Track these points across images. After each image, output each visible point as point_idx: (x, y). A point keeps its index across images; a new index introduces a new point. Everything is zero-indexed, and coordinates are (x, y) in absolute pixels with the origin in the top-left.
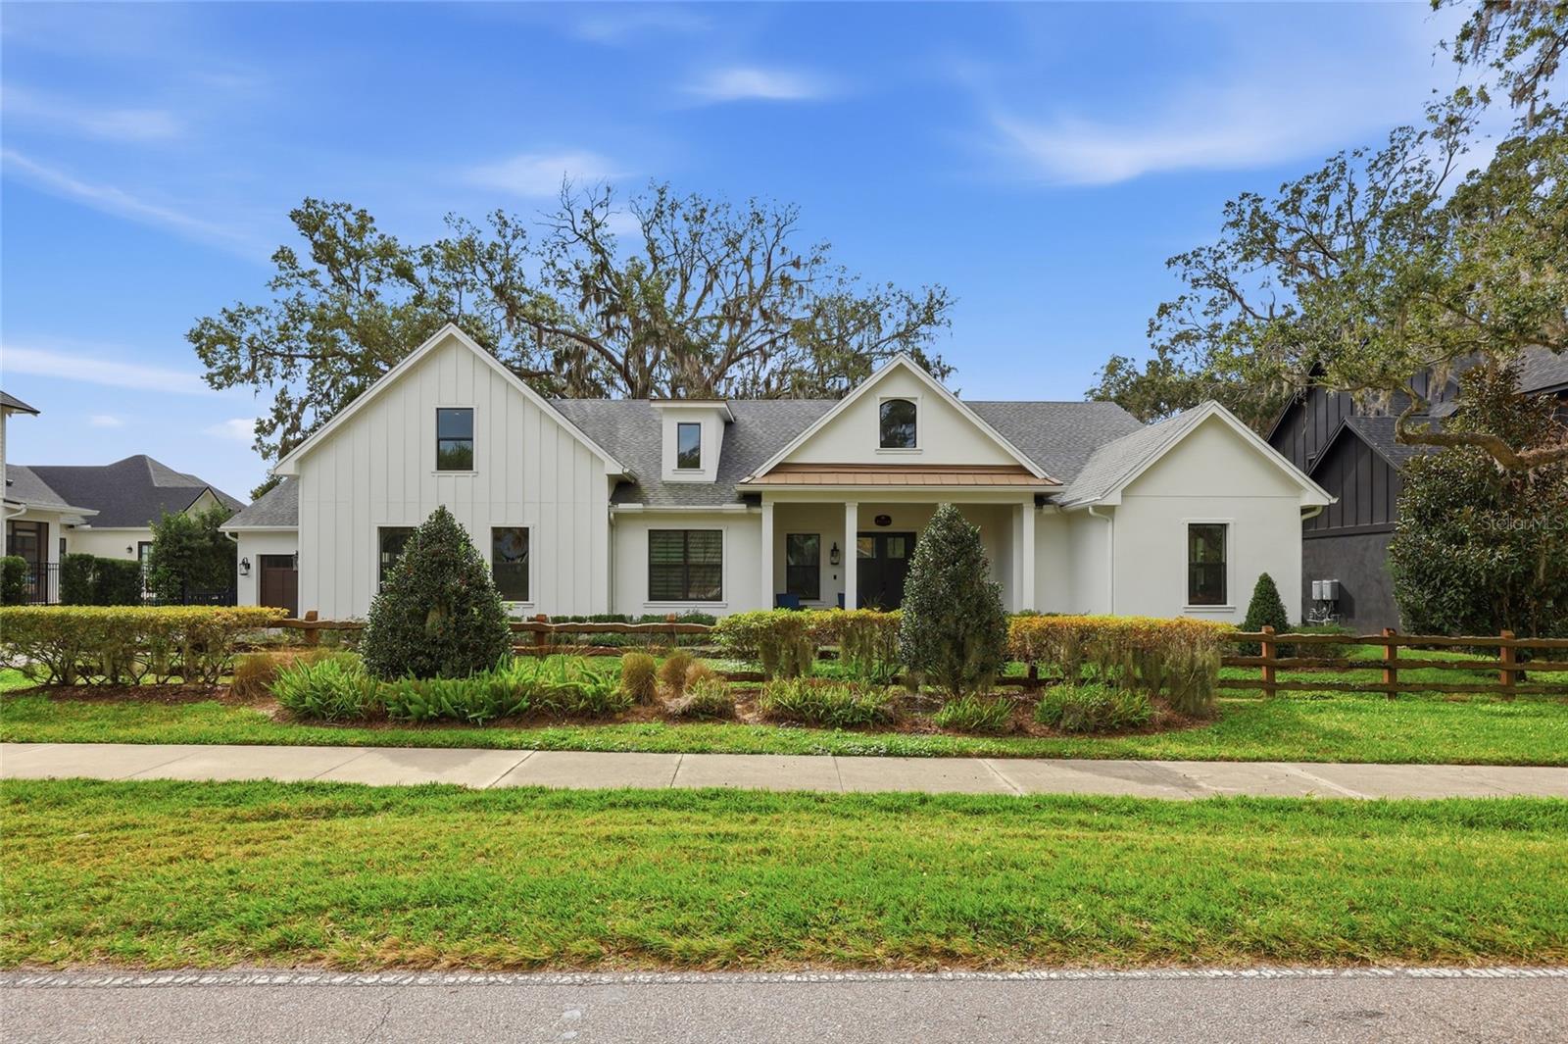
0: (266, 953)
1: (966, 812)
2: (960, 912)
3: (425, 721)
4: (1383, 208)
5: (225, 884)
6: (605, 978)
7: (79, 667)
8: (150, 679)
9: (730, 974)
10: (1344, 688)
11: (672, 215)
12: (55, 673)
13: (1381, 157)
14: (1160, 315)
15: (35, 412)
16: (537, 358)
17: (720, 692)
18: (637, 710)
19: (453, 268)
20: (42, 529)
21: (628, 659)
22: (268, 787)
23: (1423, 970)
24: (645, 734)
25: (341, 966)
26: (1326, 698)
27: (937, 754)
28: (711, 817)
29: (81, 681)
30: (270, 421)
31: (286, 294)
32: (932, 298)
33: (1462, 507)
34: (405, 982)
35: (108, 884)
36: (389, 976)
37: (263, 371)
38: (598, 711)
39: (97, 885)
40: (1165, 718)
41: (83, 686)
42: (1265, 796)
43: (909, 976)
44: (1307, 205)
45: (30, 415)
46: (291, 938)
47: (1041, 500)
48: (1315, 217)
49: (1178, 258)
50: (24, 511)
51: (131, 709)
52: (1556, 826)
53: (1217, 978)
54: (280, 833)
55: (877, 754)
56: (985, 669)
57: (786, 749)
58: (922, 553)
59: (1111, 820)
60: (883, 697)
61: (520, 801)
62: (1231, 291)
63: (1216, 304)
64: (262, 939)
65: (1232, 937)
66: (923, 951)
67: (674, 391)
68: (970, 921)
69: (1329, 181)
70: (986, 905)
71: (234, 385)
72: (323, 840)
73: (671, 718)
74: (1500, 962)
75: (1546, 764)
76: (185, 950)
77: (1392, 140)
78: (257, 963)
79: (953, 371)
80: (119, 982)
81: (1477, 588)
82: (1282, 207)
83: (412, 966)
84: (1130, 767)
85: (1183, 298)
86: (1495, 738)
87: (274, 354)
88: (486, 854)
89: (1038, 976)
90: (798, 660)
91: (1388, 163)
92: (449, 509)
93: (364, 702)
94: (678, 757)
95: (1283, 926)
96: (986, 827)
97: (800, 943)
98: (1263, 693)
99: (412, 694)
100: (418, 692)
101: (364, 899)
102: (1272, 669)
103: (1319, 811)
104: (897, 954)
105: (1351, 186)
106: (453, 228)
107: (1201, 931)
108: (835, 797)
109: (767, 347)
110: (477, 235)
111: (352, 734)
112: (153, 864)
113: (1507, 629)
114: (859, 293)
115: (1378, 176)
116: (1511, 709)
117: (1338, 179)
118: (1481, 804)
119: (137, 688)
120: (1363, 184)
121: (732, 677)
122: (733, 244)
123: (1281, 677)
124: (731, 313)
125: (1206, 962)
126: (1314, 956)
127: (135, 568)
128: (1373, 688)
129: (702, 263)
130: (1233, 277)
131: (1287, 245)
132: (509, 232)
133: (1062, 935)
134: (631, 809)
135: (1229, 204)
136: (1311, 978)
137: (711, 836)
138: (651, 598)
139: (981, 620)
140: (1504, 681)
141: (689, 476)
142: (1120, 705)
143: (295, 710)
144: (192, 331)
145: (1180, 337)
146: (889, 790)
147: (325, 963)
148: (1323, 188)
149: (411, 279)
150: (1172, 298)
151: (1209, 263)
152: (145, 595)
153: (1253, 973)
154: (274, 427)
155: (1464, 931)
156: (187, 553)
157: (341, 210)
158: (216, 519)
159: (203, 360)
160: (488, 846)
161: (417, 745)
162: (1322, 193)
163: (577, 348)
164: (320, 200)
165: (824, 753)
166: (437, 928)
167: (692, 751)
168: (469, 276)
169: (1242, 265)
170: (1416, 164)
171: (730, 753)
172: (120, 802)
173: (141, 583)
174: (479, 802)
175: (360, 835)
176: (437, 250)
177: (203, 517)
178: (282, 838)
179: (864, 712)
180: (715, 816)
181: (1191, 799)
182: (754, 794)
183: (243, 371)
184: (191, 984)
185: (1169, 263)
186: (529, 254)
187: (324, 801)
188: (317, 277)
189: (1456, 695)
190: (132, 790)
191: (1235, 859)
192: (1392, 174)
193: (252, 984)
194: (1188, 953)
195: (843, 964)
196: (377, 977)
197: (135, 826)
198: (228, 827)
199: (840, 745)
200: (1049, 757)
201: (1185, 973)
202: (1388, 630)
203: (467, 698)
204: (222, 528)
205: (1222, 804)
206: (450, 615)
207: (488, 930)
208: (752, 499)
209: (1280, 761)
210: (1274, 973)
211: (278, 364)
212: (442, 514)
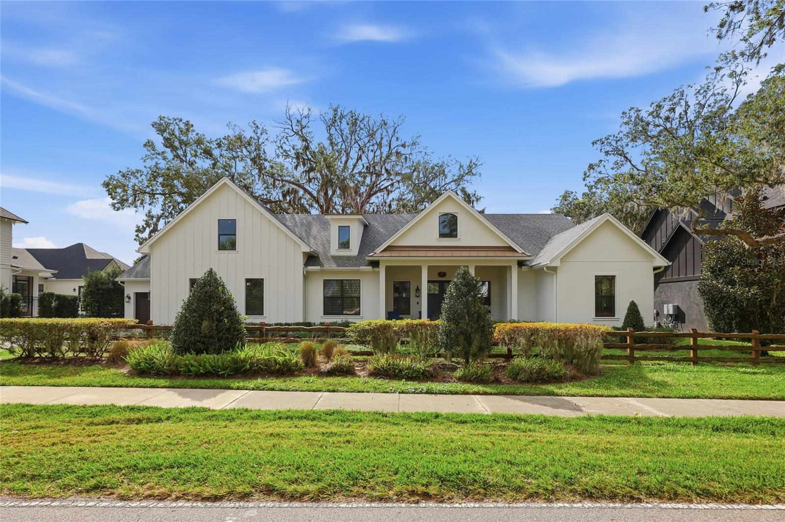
0: (88, 491)
1: (457, 422)
2: (436, 473)
3: (199, 376)
4: (703, 114)
5: (76, 456)
6: (251, 505)
7: (36, 348)
8: (70, 354)
9: (314, 503)
10: (670, 360)
11: (340, 122)
12: (24, 351)
13: (702, 88)
14: (589, 170)
15: (27, 223)
16: (275, 194)
17: (347, 361)
18: (306, 370)
19: (232, 150)
20: (30, 280)
21: (303, 345)
22: (113, 408)
23: (668, 505)
24: (307, 382)
25: (122, 498)
26: (661, 365)
27: (452, 393)
28: (327, 424)
29: (37, 355)
30: (143, 226)
31: (151, 163)
32: (471, 162)
33: (734, 267)
34: (151, 506)
35: (20, 456)
36: (144, 502)
37: (140, 201)
38: (285, 371)
39: (13, 456)
40: (572, 375)
41: (38, 358)
42: (612, 415)
43: (403, 505)
44: (664, 113)
45: (24, 224)
46: (101, 483)
47: (521, 264)
48: (667, 119)
49: (598, 141)
50: (21, 271)
51: (58, 369)
52: (761, 431)
53: (560, 507)
54: (111, 431)
55: (421, 393)
56: (481, 349)
57: (376, 390)
58: (450, 291)
59: (531, 427)
60: (428, 364)
61: (234, 416)
62: (625, 157)
63: (618, 164)
64: (87, 484)
65: (573, 487)
66: (413, 493)
67: (343, 210)
68: (440, 478)
69: (675, 100)
70: (450, 469)
71: (125, 209)
72: (131, 435)
73: (321, 374)
74: (710, 501)
75: (766, 399)
76: (49, 489)
77: (707, 79)
78: (82, 496)
79: (482, 199)
80: (12, 504)
81: (742, 309)
82: (651, 114)
83: (157, 497)
84: (549, 400)
85: (601, 161)
86: (742, 385)
87: (145, 193)
88: (209, 443)
89: (469, 506)
90: (389, 345)
91: (705, 91)
92: (214, 270)
93: (169, 366)
94: (321, 393)
95: (601, 481)
96: (466, 429)
97: (352, 488)
98: (628, 362)
99: (192, 362)
100: (195, 361)
101: (141, 465)
102: (633, 349)
103: (639, 423)
104: (399, 494)
105: (686, 103)
106: (231, 130)
107: (557, 483)
108: (393, 415)
109: (389, 187)
110: (243, 133)
111: (162, 382)
112: (44, 446)
113: (756, 329)
114: (435, 160)
115: (700, 97)
116: (756, 370)
117: (680, 99)
118: (725, 420)
119: (63, 359)
120: (692, 102)
121: (355, 354)
122: (371, 135)
123: (637, 354)
124: (370, 170)
125: (557, 499)
126: (613, 497)
127: (75, 299)
128: (686, 360)
129: (356, 145)
130: (626, 150)
131: (655, 133)
132: (259, 131)
133: (486, 485)
134: (289, 420)
135: (624, 113)
136: (609, 508)
137: (323, 433)
138: (325, 314)
139: (479, 325)
140: (753, 356)
141: (344, 253)
142: (548, 368)
143: (136, 369)
144: (105, 182)
145: (599, 181)
146: (421, 411)
147: (115, 496)
148: (673, 104)
149: (211, 155)
150: (595, 161)
151: (614, 143)
152: (80, 312)
153: (580, 505)
154: (144, 229)
155: (694, 485)
156: (101, 291)
157: (177, 121)
158: (115, 275)
159: (110, 196)
160: (211, 438)
161: (192, 387)
162: (672, 106)
163: (293, 189)
164: (166, 117)
165: (395, 392)
166: (174, 479)
167: (329, 391)
168: (240, 154)
169: (631, 144)
170: (720, 91)
171: (347, 392)
172: (39, 415)
173: (78, 307)
174: (213, 416)
175: (150, 432)
176: (224, 141)
177: (109, 274)
178: (111, 434)
179: (418, 371)
180: (330, 424)
181: (574, 416)
182: (353, 413)
183: (130, 201)
184: (46, 506)
185: (593, 144)
186: (270, 142)
187: (138, 415)
188: (166, 155)
189: (729, 363)
190: (45, 409)
191: (586, 447)
192: (708, 96)
193: (76, 506)
194: (550, 495)
195: (372, 499)
196: (139, 503)
197: (42, 427)
198: (87, 428)
199: (403, 388)
200: (509, 395)
201: (544, 505)
202: (693, 330)
203: (220, 364)
204: (117, 279)
205: (590, 419)
206: (213, 322)
207: (198, 480)
208: (375, 264)
209: (627, 397)
210: (590, 505)
211: (147, 197)
212: (211, 272)
